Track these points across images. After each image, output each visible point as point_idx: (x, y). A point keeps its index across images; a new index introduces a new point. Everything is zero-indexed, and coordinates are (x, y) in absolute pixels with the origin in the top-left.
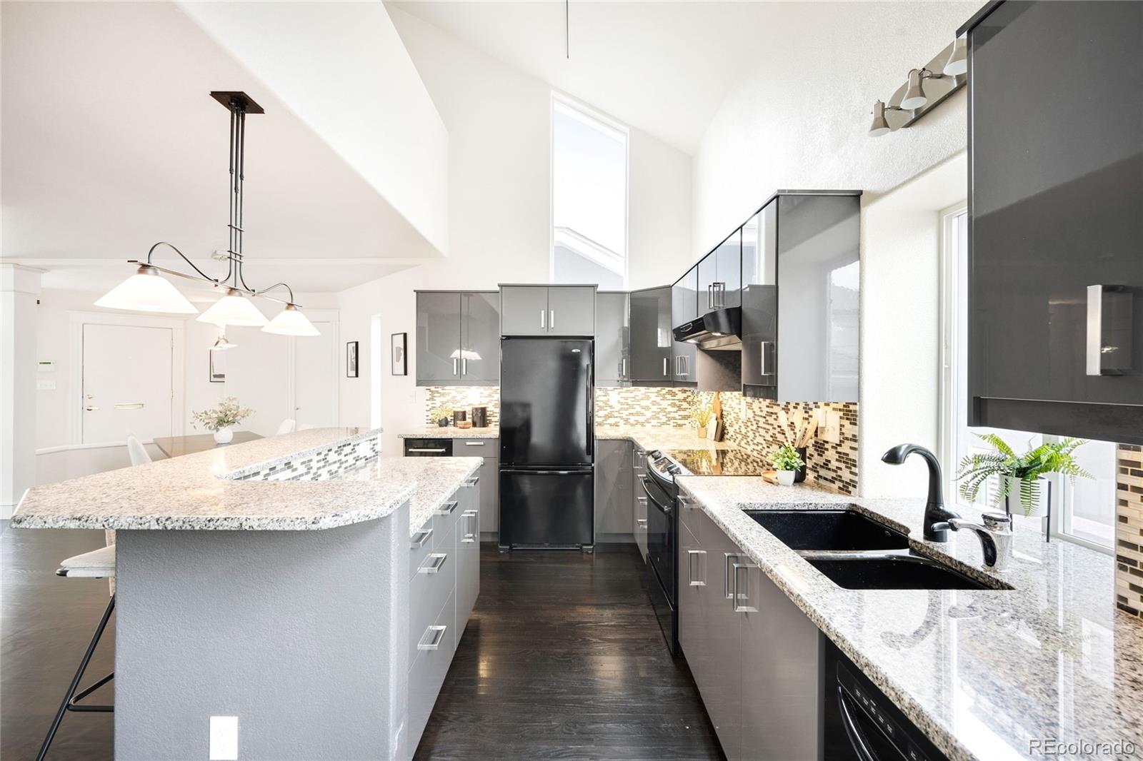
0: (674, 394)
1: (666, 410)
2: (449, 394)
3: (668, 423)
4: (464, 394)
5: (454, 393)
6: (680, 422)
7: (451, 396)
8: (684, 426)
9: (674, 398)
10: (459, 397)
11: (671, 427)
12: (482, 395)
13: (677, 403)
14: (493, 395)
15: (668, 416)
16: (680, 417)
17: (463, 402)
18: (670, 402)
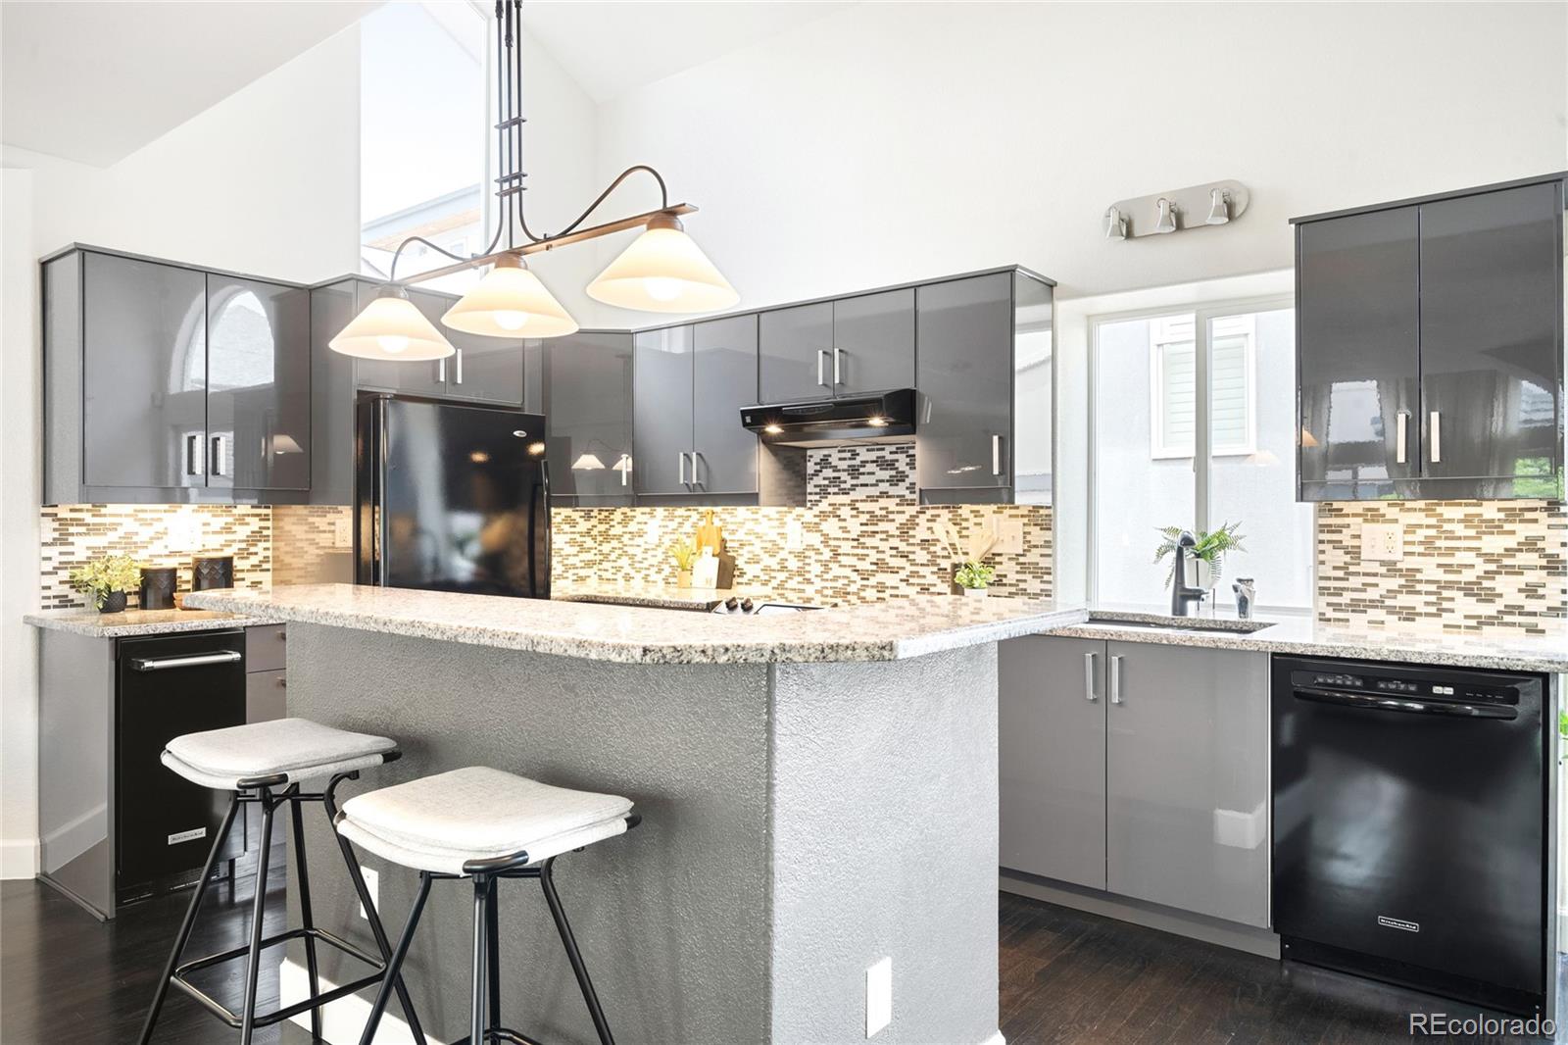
0: (573, 524)
1: (562, 553)
2: (114, 527)
3: (565, 575)
4: (158, 527)
5: (129, 525)
6: (582, 573)
7: (121, 531)
8: (588, 579)
9: (573, 530)
10: (144, 534)
11: (569, 581)
12: (207, 529)
13: (579, 539)
14: (234, 528)
15: (566, 562)
16: (582, 564)
17: (157, 548)
18: (567, 537)
